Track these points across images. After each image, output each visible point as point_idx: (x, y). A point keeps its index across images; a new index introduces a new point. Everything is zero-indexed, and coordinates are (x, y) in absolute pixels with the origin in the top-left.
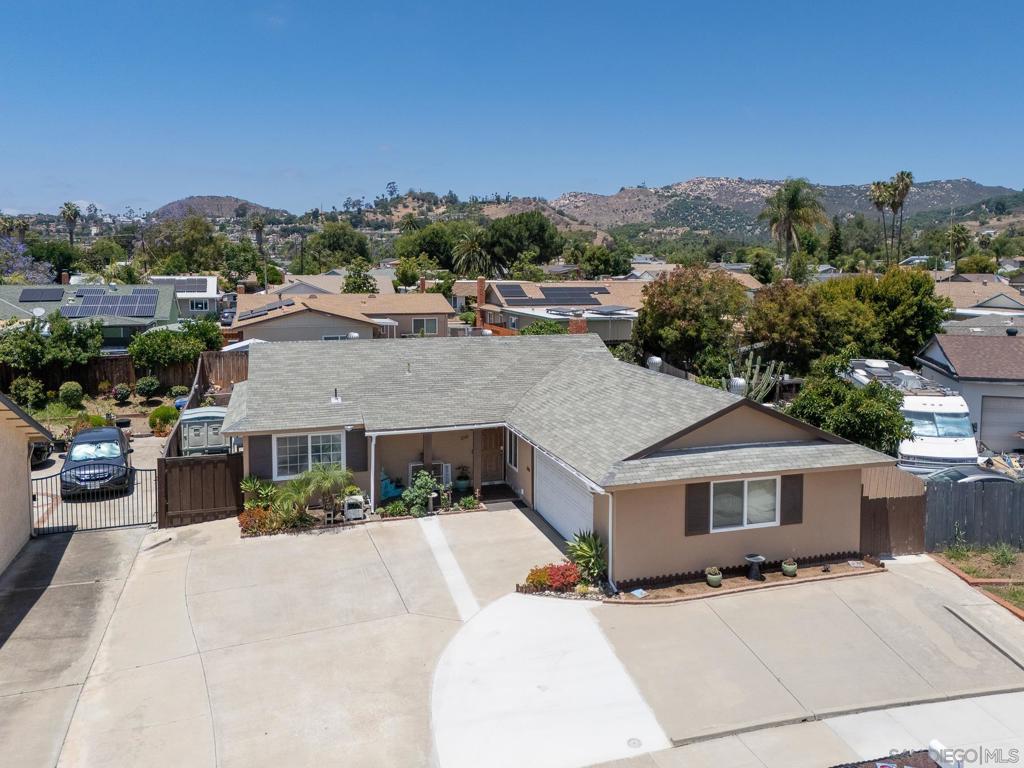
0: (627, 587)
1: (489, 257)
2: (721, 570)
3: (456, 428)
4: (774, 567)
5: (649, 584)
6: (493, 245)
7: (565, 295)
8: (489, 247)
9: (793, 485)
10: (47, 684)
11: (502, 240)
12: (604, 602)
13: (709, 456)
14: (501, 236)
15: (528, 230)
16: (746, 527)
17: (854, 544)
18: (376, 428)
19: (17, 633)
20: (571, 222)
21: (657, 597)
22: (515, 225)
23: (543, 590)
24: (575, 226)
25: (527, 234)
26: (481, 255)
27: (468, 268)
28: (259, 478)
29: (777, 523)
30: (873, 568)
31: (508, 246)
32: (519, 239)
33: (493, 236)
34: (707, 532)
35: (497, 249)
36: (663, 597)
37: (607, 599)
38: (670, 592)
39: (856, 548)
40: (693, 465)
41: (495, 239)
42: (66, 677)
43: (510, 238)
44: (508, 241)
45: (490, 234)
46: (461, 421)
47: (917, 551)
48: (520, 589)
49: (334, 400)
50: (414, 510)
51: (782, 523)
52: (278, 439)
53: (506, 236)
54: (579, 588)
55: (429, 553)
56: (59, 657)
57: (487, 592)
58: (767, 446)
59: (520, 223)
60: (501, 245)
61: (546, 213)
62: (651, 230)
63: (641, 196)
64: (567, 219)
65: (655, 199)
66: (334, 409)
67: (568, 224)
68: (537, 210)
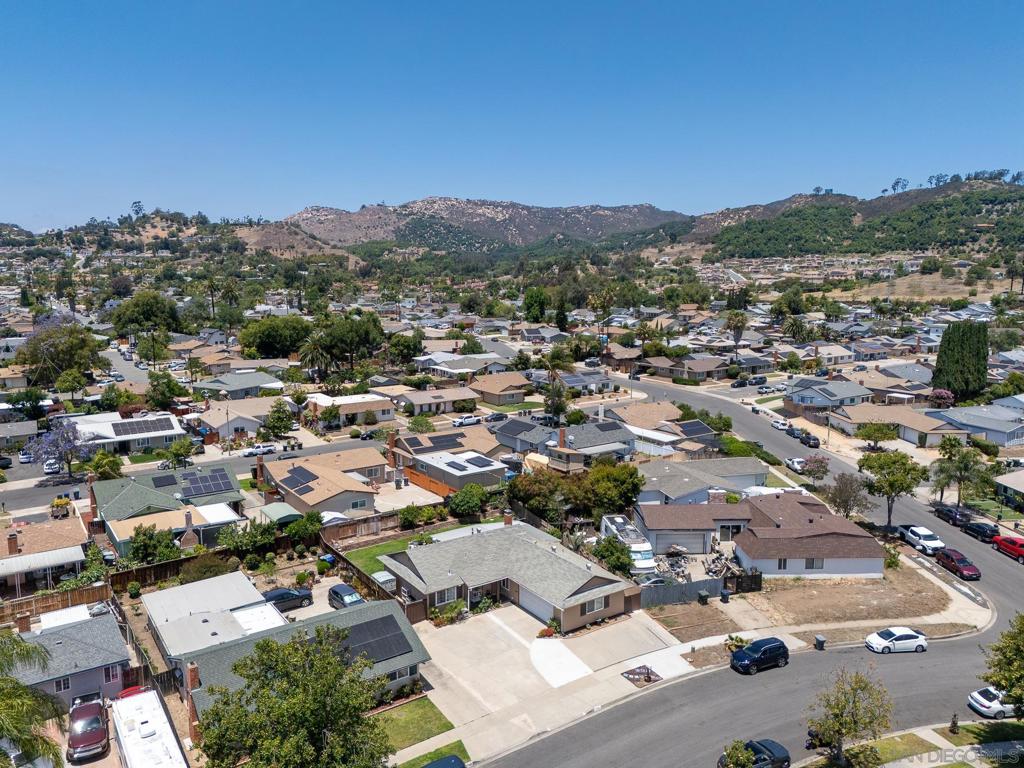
0: (567, 633)
1: (328, 356)
2: (590, 624)
4: (603, 621)
6: (333, 347)
9: (607, 598)
11: (339, 344)
12: (563, 638)
13: (586, 593)
14: (338, 340)
15: (357, 335)
16: (596, 611)
17: (622, 609)
18: (471, 585)
20: (323, 245)
21: (575, 635)
23: (545, 637)
24: (328, 250)
25: (357, 338)
26: (322, 355)
30: (628, 616)
33: (331, 341)
34: (586, 614)
35: (334, 351)
38: (578, 633)
39: (623, 611)
40: (581, 597)
41: (333, 343)
43: (345, 342)
44: (343, 345)
45: (328, 339)
46: (494, 578)
47: (639, 609)
48: (538, 637)
49: (450, 575)
50: (484, 610)
51: (604, 609)
54: (554, 635)
55: (500, 628)
57: (529, 639)
58: (601, 588)
61: (299, 237)
62: (394, 249)
63: (381, 214)
64: (320, 243)
65: (394, 217)
66: (451, 579)
67: (320, 248)
68: (290, 234)
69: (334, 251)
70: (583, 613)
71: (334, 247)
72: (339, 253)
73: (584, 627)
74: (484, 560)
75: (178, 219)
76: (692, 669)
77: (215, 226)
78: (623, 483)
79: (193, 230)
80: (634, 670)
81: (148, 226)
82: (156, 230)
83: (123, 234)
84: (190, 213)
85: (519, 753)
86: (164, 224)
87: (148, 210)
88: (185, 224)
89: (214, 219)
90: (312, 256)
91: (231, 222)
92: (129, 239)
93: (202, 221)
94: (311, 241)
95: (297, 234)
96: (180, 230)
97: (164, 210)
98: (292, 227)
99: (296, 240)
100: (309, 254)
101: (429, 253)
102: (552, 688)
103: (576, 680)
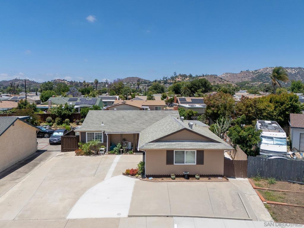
0: (148, 176)
1: (190, 91)
2: (175, 175)
3: (127, 133)
4: (193, 176)
5: (155, 176)
6: (192, 88)
7: (198, 101)
8: (190, 88)
9: (200, 154)
10: (12, 182)
11: (194, 86)
12: (140, 180)
13: (174, 143)
14: (194, 85)
15: (201, 83)
16: (185, 164)
18: (107, 132)
19: (16, 171)
20: (224, 81)
21: (155, 180)
22: (198, 82)
23: (128, 175)
24: (225, 82)
25: (201, 84)
26: (188, 90)
27: (185, 94)
28: (83, 142)
29: (195, 164)
30: (226, 180)
31: (195, 88)
32: (199, 86)
34: (173, 164)
35: (193, 89)
36: (157, 180)
37: (142, 179)
38: (160, 179)
39: (222, 173)
40: (168, 145)
41: (192, 86)
42: (17, 181)
43: (196, 86)
44: (195, 87)
46: (129, 131)
48: (124, 174)
49: (102, 125)
50: (116, 153)
51: (197, 164)
52: (88, 133)
53: (195, 85)
54: (137, 175)
56: (19, 176)
57: (115, 173)
58: (193, 142)
59: (199, 81)
60: (194, 88)
61: (217, 79)
62: (250, 83)
63: (247, 73)
64: (223, 80)
65: (252, 74)
66: (101, 127)
67: (223, 82)
68: (214, 78)
69: (227, 83)
70: (170, 161)
71: (228, 81)
72: (229, 83)
73: (169, 176)
75: (185, 76)
77: (194, 77)
79: (188, 79)
81: (177, 78)
82: (179, 79)
83: (170, 80)
84: (188, 75)
86: (181, 78)
87: (178, 74)
88: (186, 77)
89: (194, 75)
90: (220, 84)
91: (198, 76)
92: (172, 81)
93: (191, 76)
94: (220, 80)
95: (216, 78)
96: (184, 79)
97: (182, 74)
98: (215, 77)
99: (216, 80)
100: (219, 84)
101: (263, 84)
102: (64, 218)
103: (97, 219)
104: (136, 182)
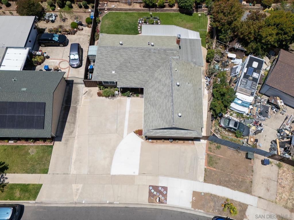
0: (149, 139)
13: (166, 130)
18: (119, 86)
21: (152, 142)
30: (193, 143)
37: (145, 140)
38: (155, 141)
40: (161, 132)
48: (135, 132)
49: (113, 72)
57: (129, 130)
66: (113, 75)
74: (139, 69)
76: (189, 206)
78: (285, 33)
80: (158, 187)
85: (58, 209)
102: (110, 174)
103: (124, 175)
104: (142, 143)
